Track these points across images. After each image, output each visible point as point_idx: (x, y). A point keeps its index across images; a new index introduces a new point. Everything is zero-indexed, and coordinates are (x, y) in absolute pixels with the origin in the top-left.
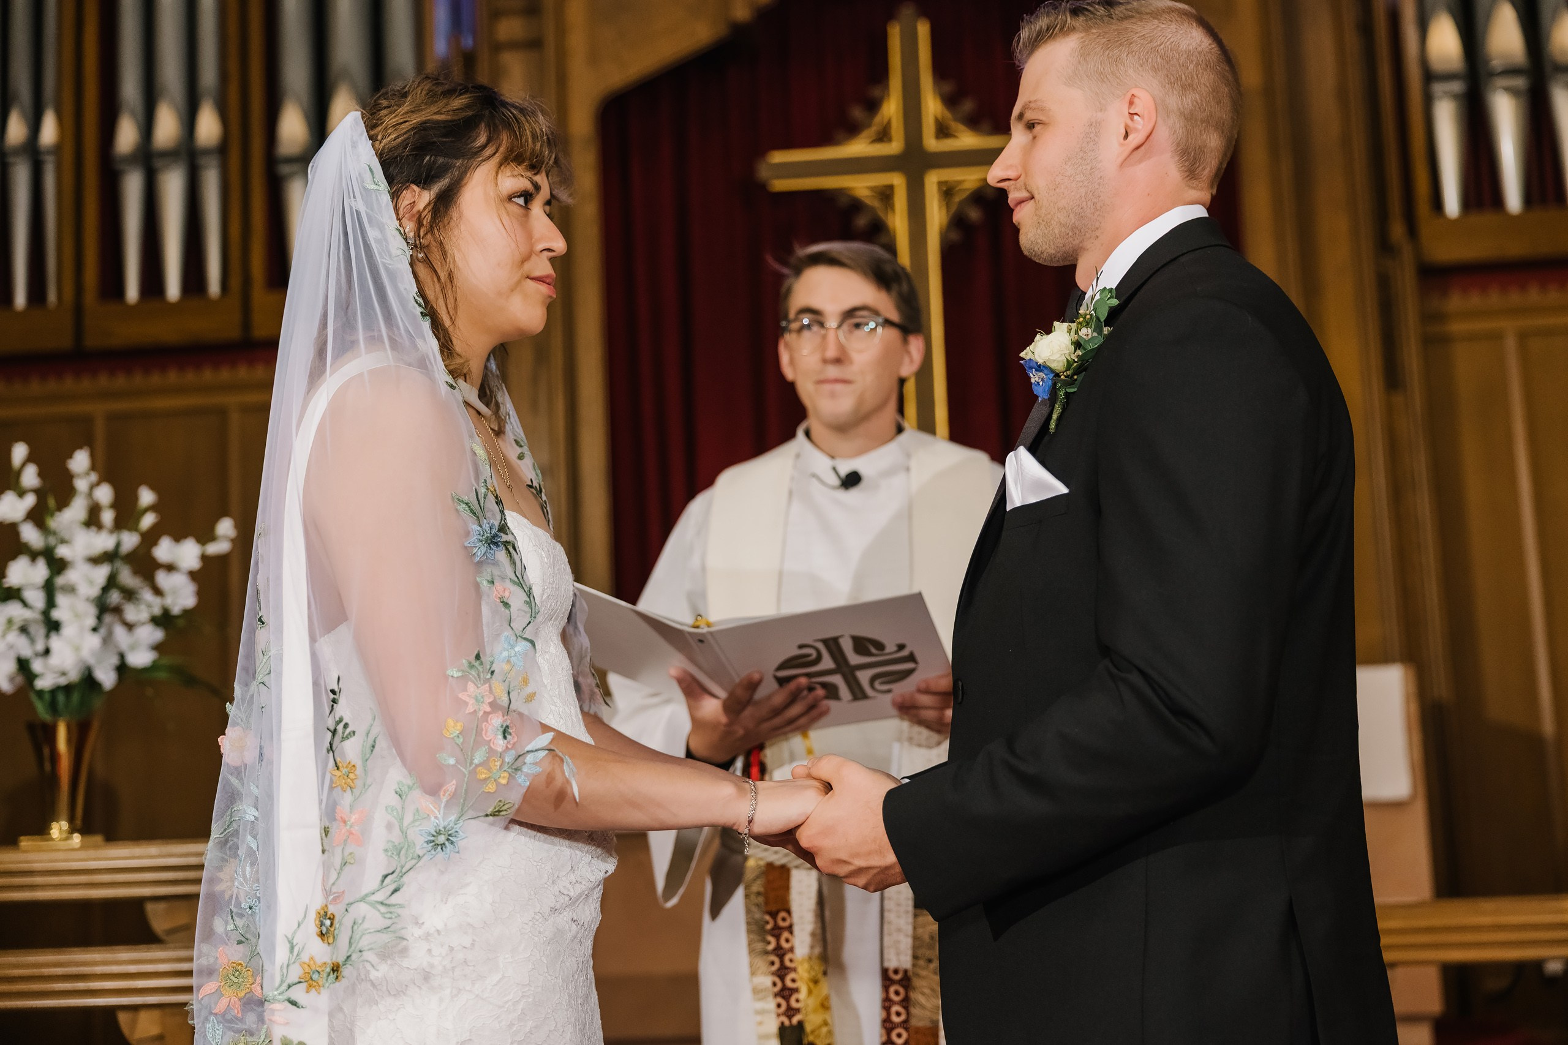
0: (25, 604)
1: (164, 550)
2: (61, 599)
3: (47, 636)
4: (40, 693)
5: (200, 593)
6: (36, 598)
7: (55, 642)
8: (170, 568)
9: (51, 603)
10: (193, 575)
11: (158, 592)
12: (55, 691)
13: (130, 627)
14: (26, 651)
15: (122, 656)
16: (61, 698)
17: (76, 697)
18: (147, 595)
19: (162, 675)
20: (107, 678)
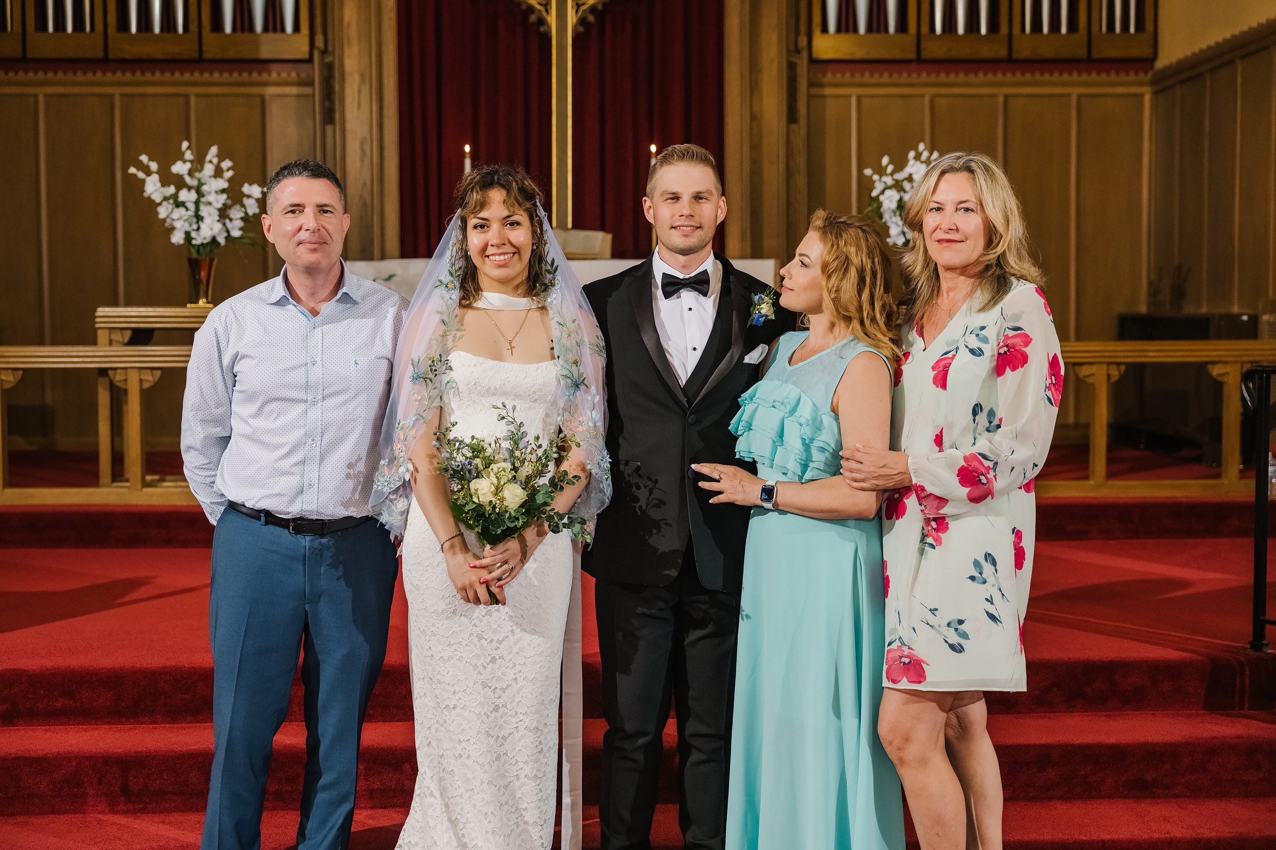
0: (187, 209)
1: (246, 189)
2: (202, 207)
3: (197, 222)
4: (193, 246)
5: (259, 207)
6: (192, 206)
7: (203, 226)
8: (249, 196)
9: (197, 209)
10: (257, 200)
11: (243, 206)
12: (199, 246)
13: (231, 220)
14: (188, 229)
15: (228, 231)
16: (201, 248)
17: (208, 248)
18: (238, 207)
19: (245, 240)
20: (221, 240)
